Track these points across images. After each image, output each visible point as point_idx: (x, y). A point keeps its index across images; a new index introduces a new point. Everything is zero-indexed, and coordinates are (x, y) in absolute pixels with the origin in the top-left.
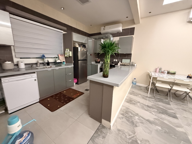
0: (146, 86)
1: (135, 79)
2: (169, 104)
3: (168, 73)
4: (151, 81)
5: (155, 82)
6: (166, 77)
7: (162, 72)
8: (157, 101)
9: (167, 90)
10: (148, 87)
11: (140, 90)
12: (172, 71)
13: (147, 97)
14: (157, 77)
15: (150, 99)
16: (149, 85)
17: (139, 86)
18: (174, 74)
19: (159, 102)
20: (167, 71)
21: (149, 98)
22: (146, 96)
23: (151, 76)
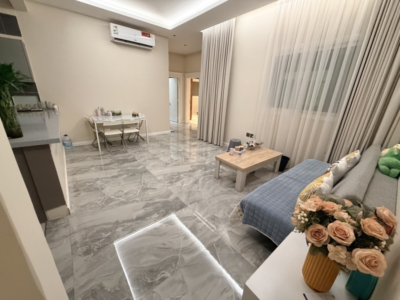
0: (91, 142)
1: (66, 135)
2: (127, 152)
3: (114, 114)
4: (97, 132)
5: (102, 131)
6: (113, 121)
7: (106, 115)
8: (114, 155)
9: (120, 139)
10: (95, 143)
11: (84, 151)
12: (117, 111)
13: (100, 155)
14: (102, 122)
15: (105, 156)
16: (96, 139)
17: (80, 146)
18: (120, 114)
19: (116, 154)
20: (111, 111)
21: (102, 155)
22: (97, 154)
23: (94, 124)
